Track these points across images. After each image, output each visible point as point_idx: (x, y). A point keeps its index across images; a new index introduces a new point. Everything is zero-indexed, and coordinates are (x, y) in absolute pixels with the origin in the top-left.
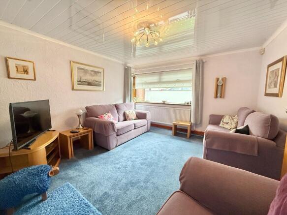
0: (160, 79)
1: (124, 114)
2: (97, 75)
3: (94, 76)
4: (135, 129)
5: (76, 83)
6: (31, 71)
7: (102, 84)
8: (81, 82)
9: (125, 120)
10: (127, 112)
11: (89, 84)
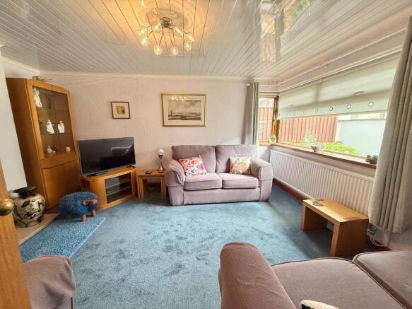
0: (317, 95)
1: (229, 162)
2: (194, 105)
3: (189, 107)
4: (222, 188)
5: (166, 118)
6: (126, 111)
7: (202, 117)
8: (172, 117)
9: (228, 171)
10: (233, 160)
11: (183, 118)
